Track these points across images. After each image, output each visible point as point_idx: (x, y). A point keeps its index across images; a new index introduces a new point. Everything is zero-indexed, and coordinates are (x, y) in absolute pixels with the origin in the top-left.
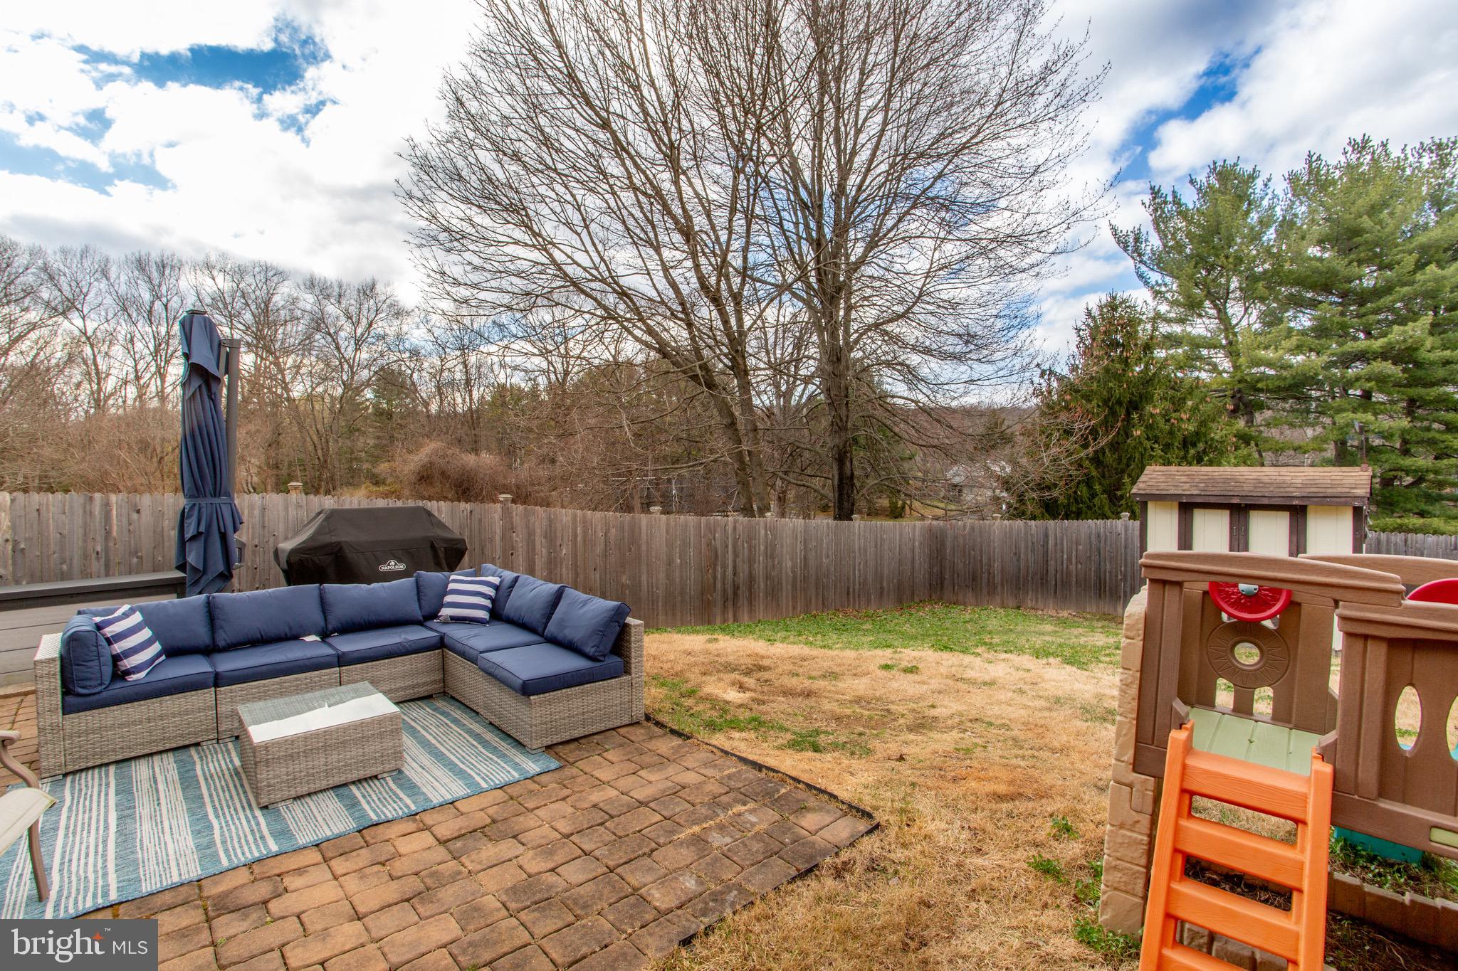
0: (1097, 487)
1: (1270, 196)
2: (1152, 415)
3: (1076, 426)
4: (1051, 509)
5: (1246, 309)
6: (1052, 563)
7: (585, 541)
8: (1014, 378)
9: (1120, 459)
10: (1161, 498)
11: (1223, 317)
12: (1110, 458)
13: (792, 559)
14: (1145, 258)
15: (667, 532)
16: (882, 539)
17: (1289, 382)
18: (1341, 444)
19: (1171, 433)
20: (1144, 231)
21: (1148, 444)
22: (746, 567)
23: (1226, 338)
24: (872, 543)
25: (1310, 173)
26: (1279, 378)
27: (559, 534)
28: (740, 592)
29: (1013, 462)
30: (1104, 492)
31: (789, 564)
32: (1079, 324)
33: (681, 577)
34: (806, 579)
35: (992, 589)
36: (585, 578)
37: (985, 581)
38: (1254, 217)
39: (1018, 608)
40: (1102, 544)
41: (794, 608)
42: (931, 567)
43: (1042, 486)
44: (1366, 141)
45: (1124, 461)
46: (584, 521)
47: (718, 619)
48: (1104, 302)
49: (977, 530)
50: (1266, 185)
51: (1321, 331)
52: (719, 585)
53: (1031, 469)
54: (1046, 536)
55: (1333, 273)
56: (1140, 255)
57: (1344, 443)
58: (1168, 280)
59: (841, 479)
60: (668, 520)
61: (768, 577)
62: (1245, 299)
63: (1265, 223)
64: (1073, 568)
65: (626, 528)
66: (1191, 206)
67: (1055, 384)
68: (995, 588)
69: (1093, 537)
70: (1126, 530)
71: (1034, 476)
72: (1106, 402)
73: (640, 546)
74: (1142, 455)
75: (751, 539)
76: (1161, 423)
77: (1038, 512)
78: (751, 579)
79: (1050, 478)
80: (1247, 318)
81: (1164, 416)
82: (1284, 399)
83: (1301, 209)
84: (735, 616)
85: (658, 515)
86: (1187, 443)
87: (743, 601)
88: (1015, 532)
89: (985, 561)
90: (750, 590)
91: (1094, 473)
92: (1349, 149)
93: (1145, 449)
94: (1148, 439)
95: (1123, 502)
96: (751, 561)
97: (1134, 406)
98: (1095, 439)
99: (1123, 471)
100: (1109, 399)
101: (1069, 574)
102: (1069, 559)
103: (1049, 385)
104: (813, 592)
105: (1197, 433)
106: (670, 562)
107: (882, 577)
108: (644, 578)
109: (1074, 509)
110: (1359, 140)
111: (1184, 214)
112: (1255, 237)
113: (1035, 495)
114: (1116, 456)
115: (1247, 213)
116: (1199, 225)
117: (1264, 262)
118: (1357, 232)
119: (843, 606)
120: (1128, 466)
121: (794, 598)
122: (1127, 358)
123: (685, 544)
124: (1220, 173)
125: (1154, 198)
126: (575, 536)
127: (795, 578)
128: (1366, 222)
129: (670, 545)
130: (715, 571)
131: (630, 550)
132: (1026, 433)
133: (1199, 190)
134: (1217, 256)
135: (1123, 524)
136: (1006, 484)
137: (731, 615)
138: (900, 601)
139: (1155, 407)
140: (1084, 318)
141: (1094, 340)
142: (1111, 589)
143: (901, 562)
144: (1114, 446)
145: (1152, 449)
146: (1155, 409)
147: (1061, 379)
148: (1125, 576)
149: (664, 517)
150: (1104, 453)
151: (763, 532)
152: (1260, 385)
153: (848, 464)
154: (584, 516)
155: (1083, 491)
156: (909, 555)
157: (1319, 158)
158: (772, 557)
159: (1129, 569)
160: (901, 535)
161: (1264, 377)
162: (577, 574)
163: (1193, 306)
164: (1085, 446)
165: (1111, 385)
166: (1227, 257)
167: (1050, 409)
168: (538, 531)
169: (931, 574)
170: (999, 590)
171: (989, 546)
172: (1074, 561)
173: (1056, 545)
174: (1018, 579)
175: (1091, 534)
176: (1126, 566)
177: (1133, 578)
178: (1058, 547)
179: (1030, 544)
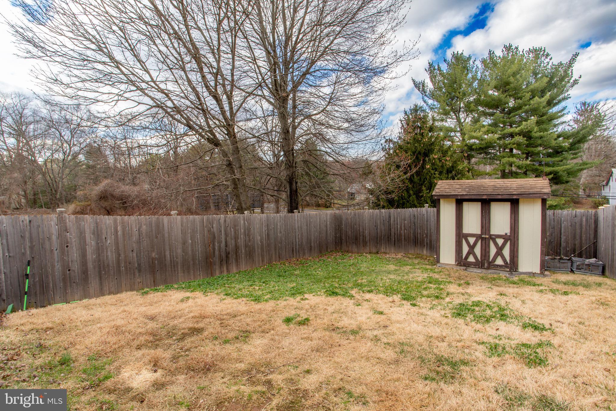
0: (411, 192)
1: (475, 68)
2: (434, 159)
3: (402, 163)
4: (391, 203)
5: (467, 115)
6: (393, 230)
7: (124, 234)
8: (373, 141)
9: (420, 179)
10: (447, 197)
11: (458, 119)
12: (416, 179)
13: (260, 236)
14: (427, 94)
15: (182, 226)
16: (310, 222)
17: (484, 146)
18: (503, 171)
19: (442, 166)
20: (426, 82)
21: (433, 172)
22: (233, 242)
23: (460, 127)
24: (305, 224)
25: (490, 59)
26: (480, 144)
27: (104, 232)
28: (230, 256)
29: (374, 182)
30: (414, 194)
31: (259, 238)
32: (402, 118)
33: (192, 250)
34: (269, 245)
35: (365, 244)
36: (126, 257)
37: (361, 240)
38: (470, 75)
39: (377, 253)
40: (416, 220)
41: (263, 261)
42: (336, 234)
43: (387, 192)
44: (510, 46)
45: (422, 180)
46: (123, 222)
47: (217, 272)
48: (412, 108)
49: (357, 215)
50: (474, 63)
51: (495, 125)
52: (217, 253)
53: (382, 185)
54: (390, 217)
55: (500, 100)
56: (425, 92)
57: (504, 171)
58: (436, 103)
59: (291, 192)
60: (182, 219)
61: (246, 246)
62: (466, 111)
63: (474, 78)
64: (402, 232)
65: (153, 225)
66: (445, 72)
67: (392, 146)
68: (366, 243)
69: (412, 216)
70: (427, 212)
71: (384, 187)
72: (414, 153)
73: (163, 235)
74: (430, 177)
75: (235, 226)
76: (438, 162)
77: (385, 204)
78: (237, 248)
79: (391, 188)
80: (467, 119)
81: (439, 159)
82: (480, 153)
83: (487, 74)
84: (227, 269)
85: (176, 216)
86: (449, 171)
87: (232, 259)
88: (375, 215)
89: (361, 230)
90: (236, 254)
91: (410, 186)
92: (504, 49)
93: (432, 174)
94: (433, 169)
95: (423, 198)
96: (236, 238)
97: (426, 154)
98: (410, 170)
99: (422, 185)
100: (415, 152)
101: (401, 235)
102: (401, 228)
103: (389, 146)
104: (274, 253)
105: (453, 167)
106: (184, 243)
107: (311, 240)
108: (168, 253)
109: (401, 202)
110: (508, 46)
111: (442, 74)
112: (470, 85)
113: (383, 197)
114: (419, 178)
115: (467, 74)
116: (448, 79)
117: (474, 95)
118: (508, 83)
119: (290, 257)
120: (424, 182)
121: (263, 256)
122: (423, 133)
123: (194, 231)
124: (456, 57)
125: (430, 68)
126: (116, 231)
127: (262, 245)
128: (512, 79)
129: (184, 232)
130: (214, 245)
131: (157, 237)
132: (379, 167)
133: (448, 64)
134: (455, 92)
135: (426, 210)
136: (371, 192)
137: (225, 269)
138: (321, 252)
139: (435, 155)
140: (403, 115)
141: (408, 125)
142: (420, 241)
143: (320, 233)
144: (418, 173)
145: (435, 174)
146: (435, 156)
147: (394, 143)
148: (427, 235)
149: (179, 217)
150: (414, 177)
151: (242, 222)
152: (473, 147)
153: (294, 184)
154: (122, 220)
155: (405, 194)
156: (325, 229)
157: (493, 53)
158: (249, 235)
159: (429, 232)
160: (320, 219)
161: (474, 144)
162: (119, 255)
163: (446, 113)
164: (405, 173)
165: (416, 145)
166: (459, 93)
167: (389, 157)
168: (87, 231)
169: (336, 237)
170: (368, 244)
171: (363, 223)
172: (403, 229)
173: (394, 221)
174: (377, 238)
175: (410, 215)
176: (427, 230)
177: (431, 236)
178: (396, 222)
179: (382, 221)
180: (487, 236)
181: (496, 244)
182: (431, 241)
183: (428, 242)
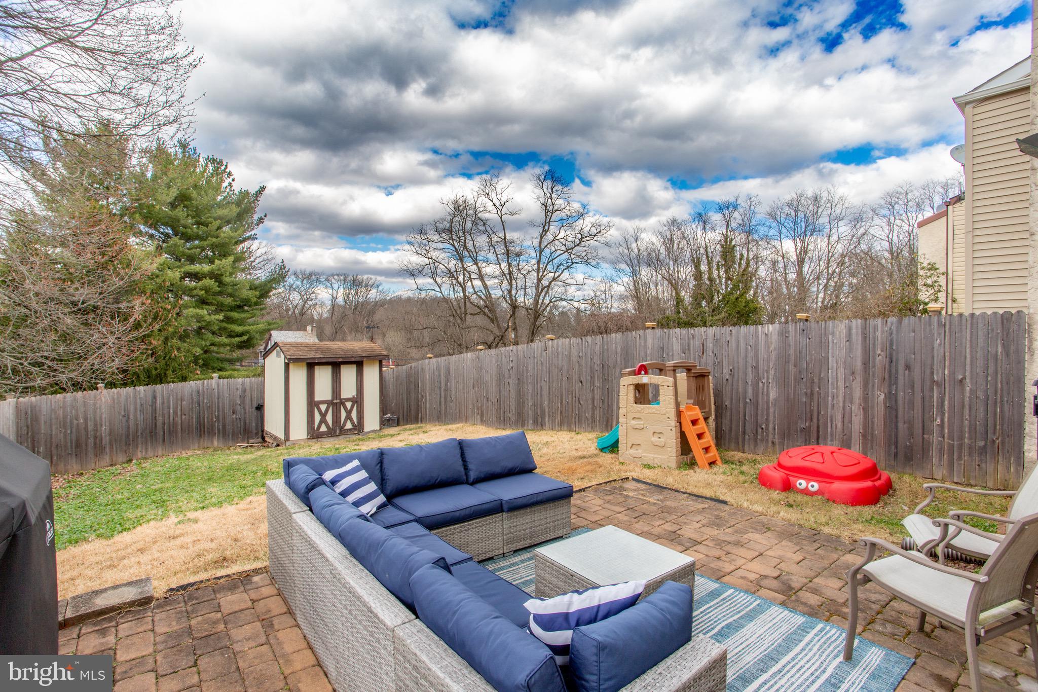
6: (160, 418)
35: (99, 450)
37: (91, 445)
39: (128, 461)
40: (201, 398)
54: (155, 397)
64: (178, 419)
68: (103, 449)
69: (194, 393)
70: (218, 385)
88: (123, 398)
89: (90, 427)
101: (175, 424)
102: (175, 413)
135: (216, 382)
142: (208, 429)
148: (218, 418)
159: (221, 413)
170: (108, 450)
171: (95, 412)
172: (179, 413)
173: (163, 403)
174: (128, 436)
175: (192, 391)
176: (219, 411)
177: (224, 418)
178: (166, 405)
179: (139, 407)
180: (338, 401)
181: (345, 408)
182: (224, 427)
183: (221, 427)
